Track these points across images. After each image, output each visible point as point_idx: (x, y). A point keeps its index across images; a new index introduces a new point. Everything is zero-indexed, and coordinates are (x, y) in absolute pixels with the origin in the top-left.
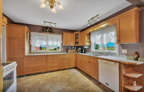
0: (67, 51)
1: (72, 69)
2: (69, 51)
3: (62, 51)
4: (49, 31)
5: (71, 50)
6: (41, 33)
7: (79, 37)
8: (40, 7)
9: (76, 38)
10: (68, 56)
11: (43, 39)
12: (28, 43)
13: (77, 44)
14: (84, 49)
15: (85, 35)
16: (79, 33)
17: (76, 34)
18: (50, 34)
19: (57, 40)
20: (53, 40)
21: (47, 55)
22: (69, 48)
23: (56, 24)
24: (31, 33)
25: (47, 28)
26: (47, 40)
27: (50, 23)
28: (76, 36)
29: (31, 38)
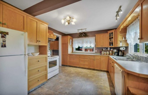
0: (101, 52)
1: (102, 72)
2: (103, 53)
3: (96, 52)
4: (83, 36)
5: (105, 52)
6: (79, 38)
7: (113, 36)
8: (65, 25)
9: (110, 38)
10: (98, 58)
11: (80, 43)
12: (71, 46)
13: (111, 45)
14: (121, 51)
15: (118, 33)
16: (113, 32)
17: (110, 34)
18: (85, 38)
19: (90, 43)
20: (87, 42)
21: (80, 55)
22: (103, 50)
23: (86, 29)
24: (73, 39)
25: (82, 34)
26: (83, 43)
27: (82, 29)
28: (110, 36)
29: (73, 43)
